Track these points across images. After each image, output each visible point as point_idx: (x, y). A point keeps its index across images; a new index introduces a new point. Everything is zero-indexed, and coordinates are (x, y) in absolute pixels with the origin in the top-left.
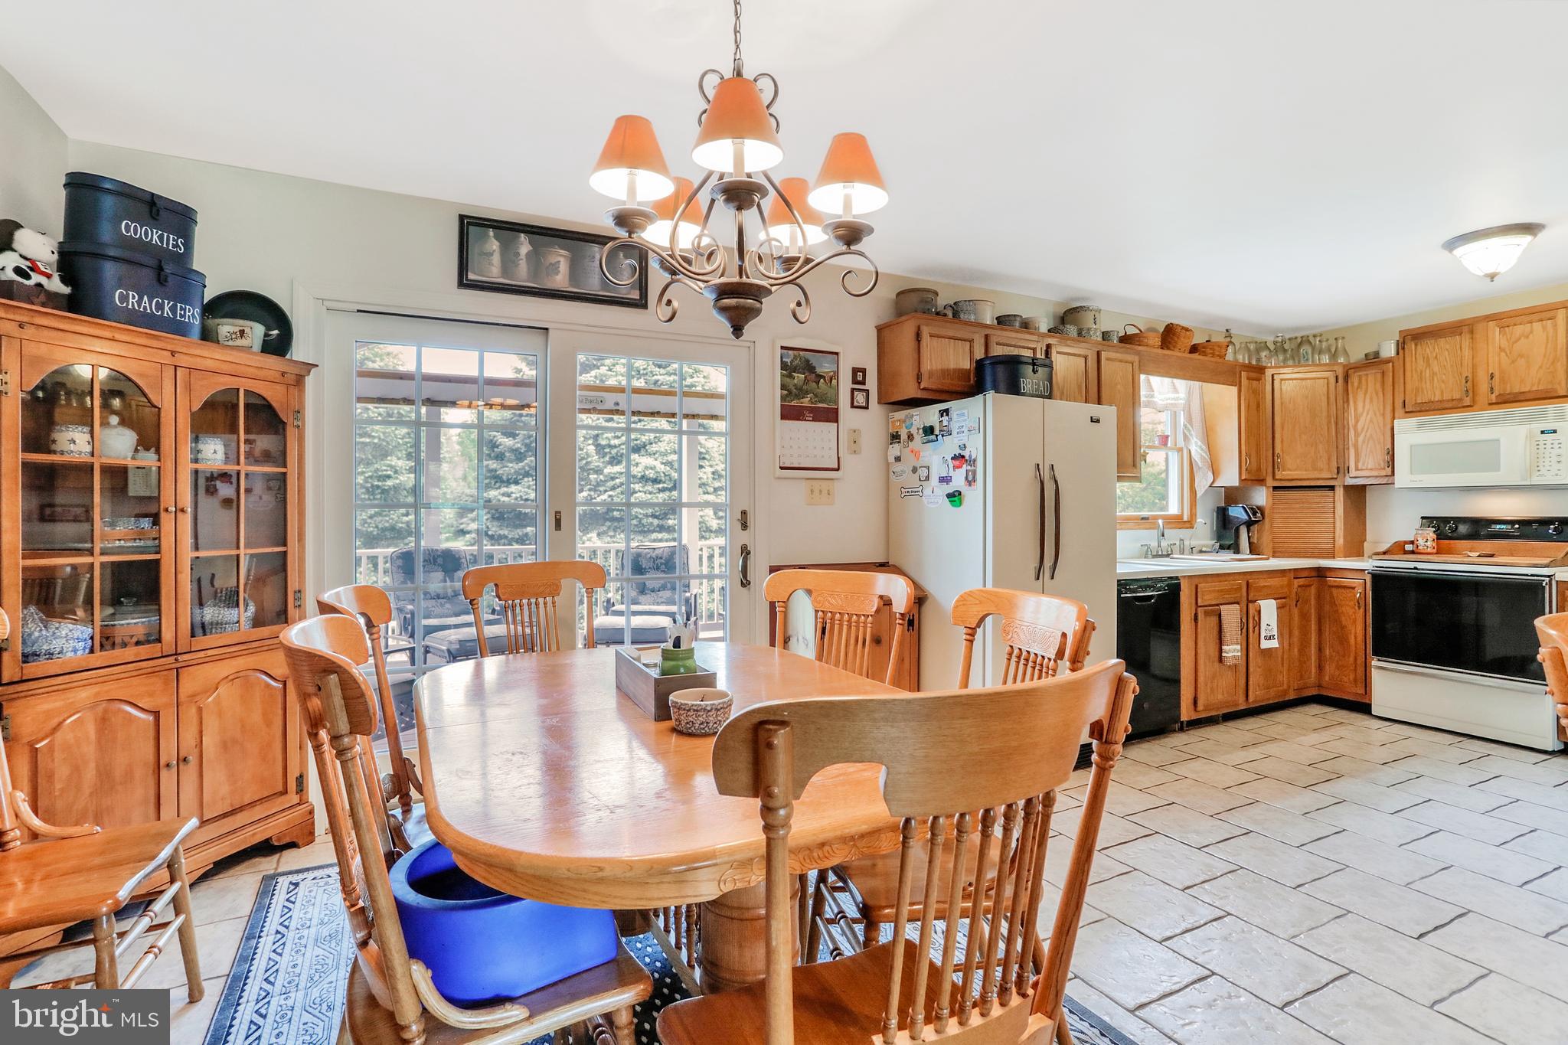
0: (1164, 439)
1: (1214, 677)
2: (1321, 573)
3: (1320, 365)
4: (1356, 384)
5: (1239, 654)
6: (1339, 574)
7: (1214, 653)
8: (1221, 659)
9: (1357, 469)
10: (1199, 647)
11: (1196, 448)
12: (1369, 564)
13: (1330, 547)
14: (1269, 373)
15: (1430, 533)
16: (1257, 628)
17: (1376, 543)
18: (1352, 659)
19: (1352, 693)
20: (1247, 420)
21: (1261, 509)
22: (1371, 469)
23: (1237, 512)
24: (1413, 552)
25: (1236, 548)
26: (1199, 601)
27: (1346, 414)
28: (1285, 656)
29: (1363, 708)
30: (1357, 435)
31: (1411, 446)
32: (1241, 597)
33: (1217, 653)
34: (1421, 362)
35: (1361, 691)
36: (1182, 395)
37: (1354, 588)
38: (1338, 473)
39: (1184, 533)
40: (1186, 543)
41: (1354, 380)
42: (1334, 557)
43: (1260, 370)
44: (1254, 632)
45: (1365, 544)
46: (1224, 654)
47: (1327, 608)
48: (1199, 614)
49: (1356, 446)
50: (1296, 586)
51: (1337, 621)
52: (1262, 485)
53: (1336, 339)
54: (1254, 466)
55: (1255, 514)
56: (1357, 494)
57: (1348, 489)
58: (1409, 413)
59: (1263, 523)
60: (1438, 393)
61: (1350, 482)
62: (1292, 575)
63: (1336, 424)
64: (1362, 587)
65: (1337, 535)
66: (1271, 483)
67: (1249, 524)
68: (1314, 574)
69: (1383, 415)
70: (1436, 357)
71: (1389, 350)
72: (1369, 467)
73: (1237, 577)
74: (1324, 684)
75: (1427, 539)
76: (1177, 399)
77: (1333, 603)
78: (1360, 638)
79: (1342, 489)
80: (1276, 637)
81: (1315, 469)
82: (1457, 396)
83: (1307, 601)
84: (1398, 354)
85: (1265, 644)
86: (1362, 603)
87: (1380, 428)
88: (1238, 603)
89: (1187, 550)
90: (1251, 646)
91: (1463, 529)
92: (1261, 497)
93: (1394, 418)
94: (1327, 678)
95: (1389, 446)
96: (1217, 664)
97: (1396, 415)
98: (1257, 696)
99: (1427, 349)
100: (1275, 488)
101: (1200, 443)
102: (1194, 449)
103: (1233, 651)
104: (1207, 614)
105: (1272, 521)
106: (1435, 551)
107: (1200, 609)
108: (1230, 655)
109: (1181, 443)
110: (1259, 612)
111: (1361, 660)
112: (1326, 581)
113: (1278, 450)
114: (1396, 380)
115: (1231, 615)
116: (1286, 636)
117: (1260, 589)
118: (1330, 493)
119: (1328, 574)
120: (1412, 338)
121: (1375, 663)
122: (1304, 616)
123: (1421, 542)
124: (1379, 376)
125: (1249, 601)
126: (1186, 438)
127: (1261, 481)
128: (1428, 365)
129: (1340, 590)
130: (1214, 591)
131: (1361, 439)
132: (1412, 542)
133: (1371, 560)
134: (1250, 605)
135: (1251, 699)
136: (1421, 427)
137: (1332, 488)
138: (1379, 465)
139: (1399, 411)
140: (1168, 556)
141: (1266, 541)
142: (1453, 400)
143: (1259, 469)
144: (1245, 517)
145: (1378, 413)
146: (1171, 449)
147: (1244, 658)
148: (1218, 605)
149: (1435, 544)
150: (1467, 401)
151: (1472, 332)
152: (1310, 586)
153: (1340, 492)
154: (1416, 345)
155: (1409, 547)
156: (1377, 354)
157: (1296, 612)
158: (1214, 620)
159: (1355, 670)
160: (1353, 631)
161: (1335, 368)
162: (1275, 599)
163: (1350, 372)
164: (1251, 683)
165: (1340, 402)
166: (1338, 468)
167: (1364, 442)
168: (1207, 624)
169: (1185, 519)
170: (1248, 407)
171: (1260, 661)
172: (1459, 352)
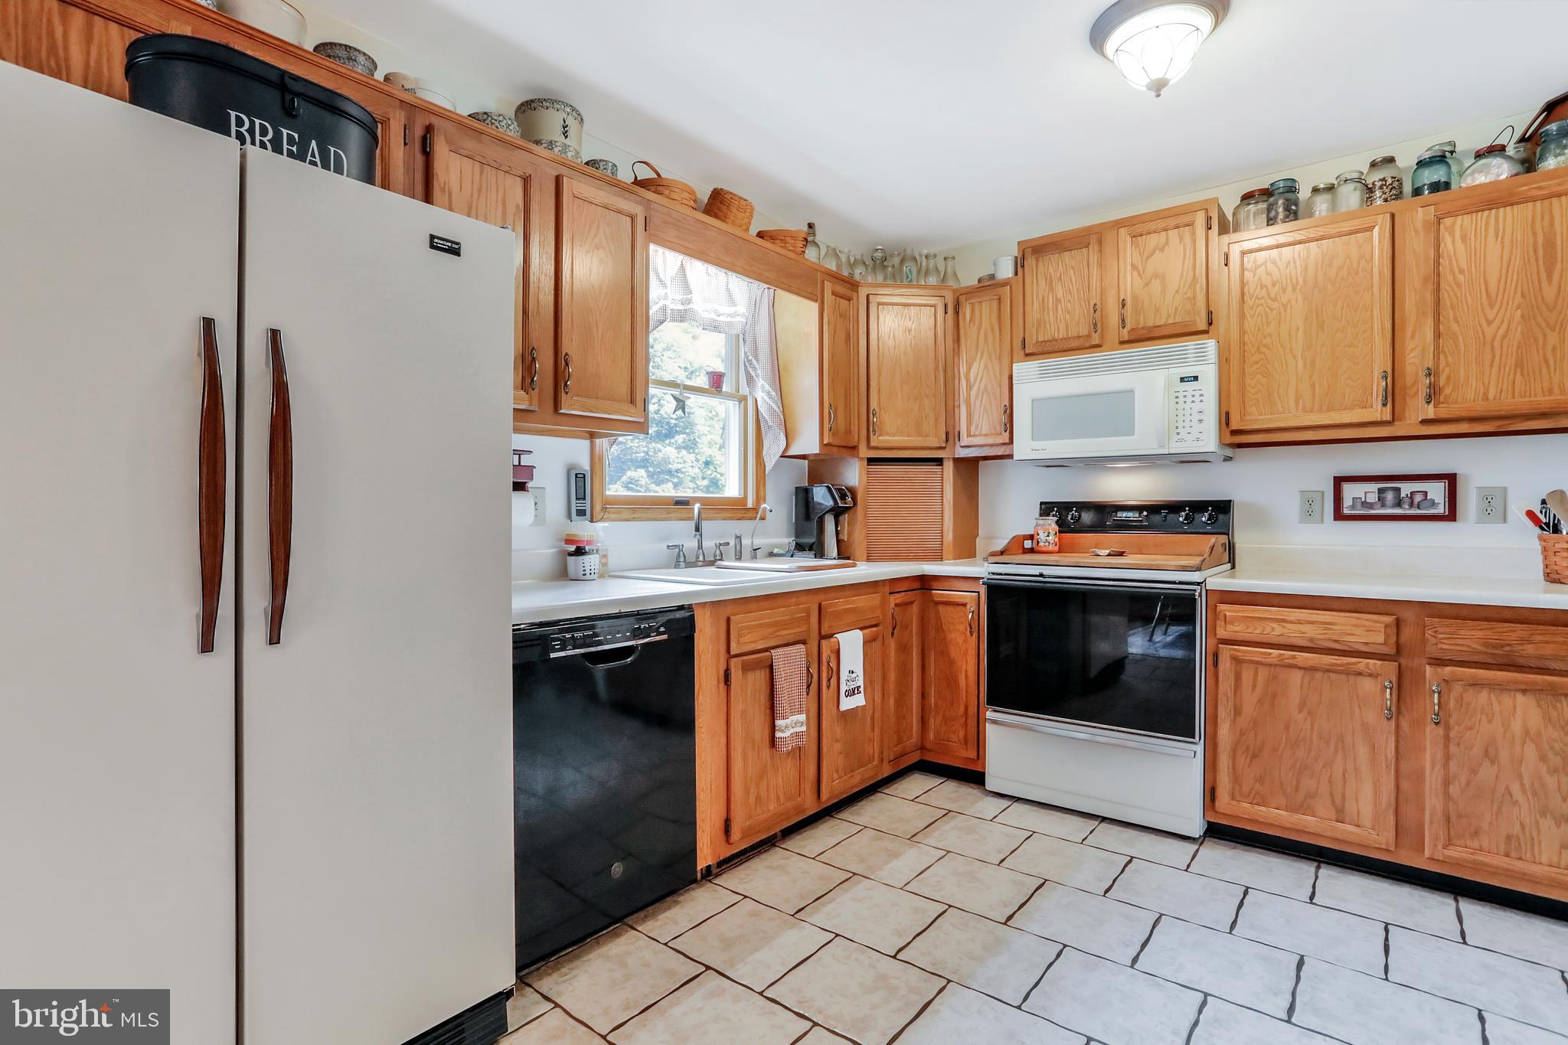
0: (717, 380)
1: (762, 775)
2: (925, 583)
3: (925, 287)
4: (968, 316)
5: (804, 728)
6: (946, 585)
7: (760, 732)
8: (773, 741)
9: (969, 435)
10: (732, 728)
11: (763, 394)
12: (981, 569)
13: (937, 545)
14: (863, 292)
15: (1051, 522)
16: (833, 681)
17: (991, 538)
18: (962, 709)
19: (960, 755)
20: (832, 356)
21: (853, 492)
22: (986, 435)
23: (821, 496)
24: (1032, 551)
25: (819, 550)
26: (733, 645)
27: (956, 359)
28: (877, 715)
29: (975, 778)
30: (969, 387)
31: (1033, 400)
32: (809, 630)
33: (767, 732)
34: (1042, 283)
35: (973, 754)
36: (742, 308)
37: (964, 605)
38: (947, 441)
39: (743, 527)
40: (746, 542)
41: (966, 311)
42: (942, 559)
43: (853, 285)
44: (828, 687)
45: (978, 540)
46: (778, 735)
47: (932, 634)
48: (733, 670)
49: (968, 402)
50: (892, 605)
51: (944, 653)
52: (853, 456)
53: (945, 259)
54: (842, 427)
55: (843, 497)
56: (969, 467)
57: (958, 461)
58: (1029, 356)
59: (856, 512)
60: (1062, 326)
61: (962, 453)
62: (887, 589)
63: (945, 371)
64: (974, 602)
65: (945, 528)
66: (864, 452)
67: (838, 512)
68: (917, 585)
69: (1000, 359)
70: (1060, 279)
71: (1005, 270)
72: (983, 433)
73: (803, 599)
74: (928, 745)
75: (1048, 531)
76: (736, 314)
77: (939, 628)
78: (972, 677)
79: (951, 463)
80: (862, 689)
81: (920, 434)
82: (1084, 331)
83: (906, 626)
84: (1016, 273)
85: (847, 704)
86: (975, 627)
87: (995, 376)
88: (804, 642)
89: (746, 553)
90: (824, 711)
91: (1087, 517)
92: (853, 474)
93: (1012, 363)
94: (931, 736)
95: (1006, 402)
96: (766, 751)
97: (1015, 359)
98: (834, 787)
99: (1050, 267)
100: (871, 461)
101: (767, 387)
102: (760, 395)
103: (793, 725)
104: (746, 668)
105: (866, 508)
106: (1056, 548)
107: (733, 661)
108: (787, 734)
109: (744, 390)
110: (838, 652)
111: (973, 710)
112: (931, 594)
113: (874, 405)
114: (1014, 310)
115: (790, 664)
116: (878, 687)
117: (838, 615)
118: (937, 469)
119: (935, 585)
120: (1033, 252)
121: (989, 714)
122: (904, 648)
123: (1042, 536)
124: (995, 304)
125: (822, 637)
126: (750, 381)
127: (853, 449)
128: (1052, 289)
129: (950, 609)
130: (760, 626)
131: (973, 392)
132: (1031, 537)
133: (986, 564)
134: (824, 643)
135: (824, 796)
136: (1044, 374)
137: (939, 461)
138: (995, 429)
139: (1018, 352)
140: (712, 563)
141: (859, 541)
142: (1079, 337)
143: (848, 432)
144: (830, 503)
145: (993, 356)
146: (729, 396)
147: (814, 734)
148: (767, 650)
149: (1057, 539)
150: (1096, 340)
151: (1100, 243)
152: (912, 603)
153: (949, 467)
154: (1037, 261)
155: (1028, 544)
156: (992, 277)
157: (892, 644)
158: (759, 677)
159: (966, 724)
160: (964, 668)
161: (944, 293)
162: (861, 629)
163: (962, 298)
164: (824, 770)
165: (950, 342)
166: (947, 434)
167: (977, 396)
168: (748, 686)
169: (750, 505)
170: (834, 336)
171: (839, 731)
172: (1086, 270)
